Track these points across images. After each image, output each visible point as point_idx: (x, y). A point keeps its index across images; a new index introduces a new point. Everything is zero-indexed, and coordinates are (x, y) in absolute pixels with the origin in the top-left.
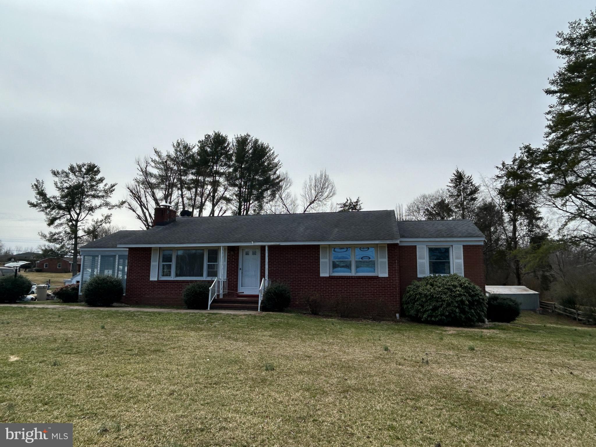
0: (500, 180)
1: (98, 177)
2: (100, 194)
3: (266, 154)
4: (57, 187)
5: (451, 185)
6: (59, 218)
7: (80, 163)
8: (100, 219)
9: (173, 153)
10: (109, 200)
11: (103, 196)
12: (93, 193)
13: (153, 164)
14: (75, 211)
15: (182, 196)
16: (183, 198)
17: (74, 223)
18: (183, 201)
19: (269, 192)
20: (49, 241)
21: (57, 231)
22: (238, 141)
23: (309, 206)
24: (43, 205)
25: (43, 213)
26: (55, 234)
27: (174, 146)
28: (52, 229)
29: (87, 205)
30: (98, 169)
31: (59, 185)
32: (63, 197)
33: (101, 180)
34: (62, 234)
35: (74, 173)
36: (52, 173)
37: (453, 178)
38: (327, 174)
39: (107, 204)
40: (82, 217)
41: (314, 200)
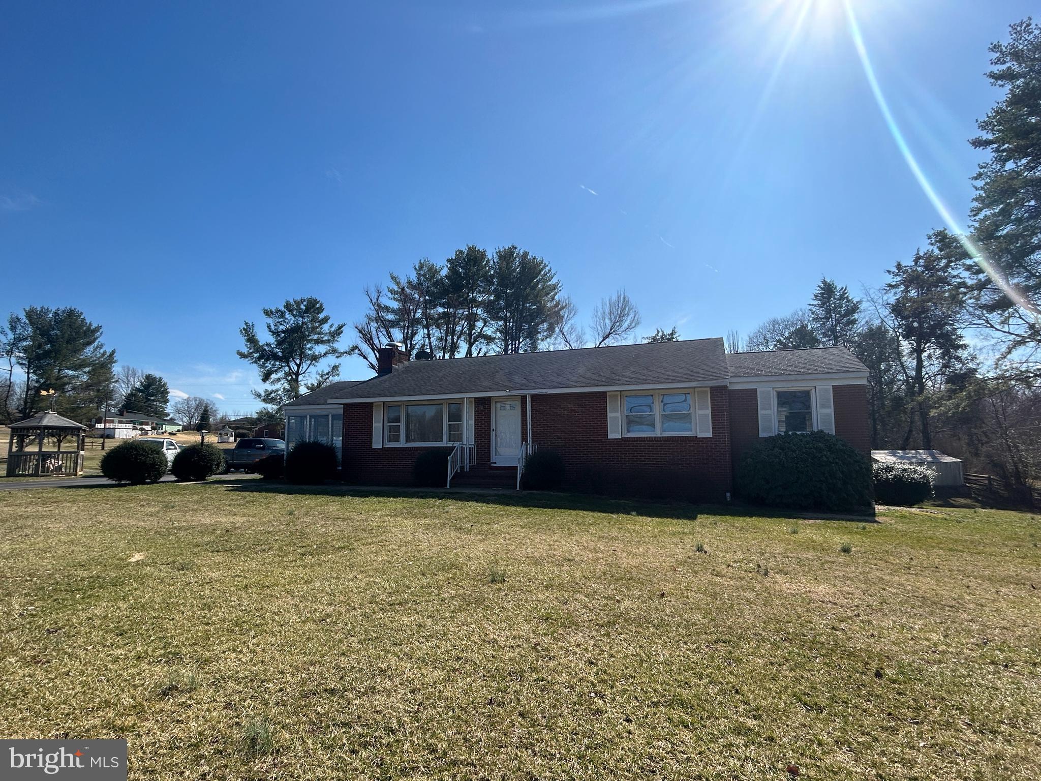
0: (893, 291)
1: (321, 316)
2: (326, 338)
3: (540, 272)
4: (270, 331)
5: (816, 303)
6: (276, 371)
7: (298, 299)
8: (325, 372)
9: (414, 278)
10: (336, 345)
11: (328, 341)
12: (316, 337)
13: (389, 295)
14: (295, 362)
15: (429, 335)
16: (429, 339)
17: (294, 377)
18: (430, 343)
19: (545, 325)
20: (264, 400)
21: (274, 387)
22: (500, 257)
23: (601, 342)
24: (256, 355)
25: (255, 365)
26: (271, 393)
27: (415, 268)
28: (268, 386)
29: (309, 352)
30: (321, 305)
31: (273, 328)
32: (279, 344)
33: (325, 320)
34: (280, 392)
35: (291, 311)
36: (264, 313)
37: (819, 292)
38: (627, 295)
39: (334, 351)
40: (304, 370)
41: (610, 334)
